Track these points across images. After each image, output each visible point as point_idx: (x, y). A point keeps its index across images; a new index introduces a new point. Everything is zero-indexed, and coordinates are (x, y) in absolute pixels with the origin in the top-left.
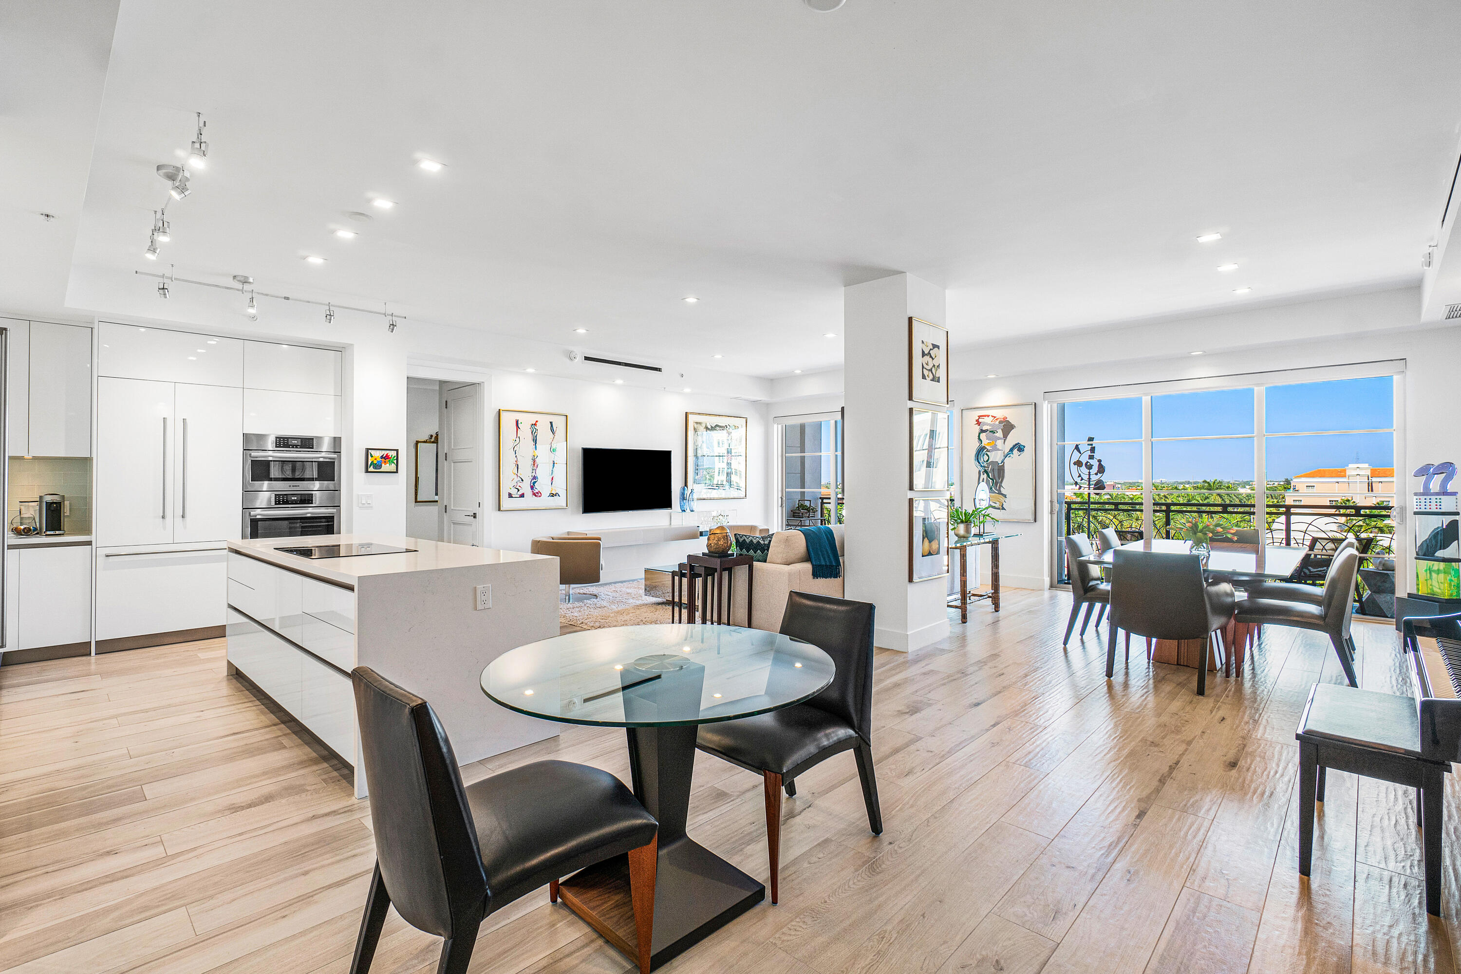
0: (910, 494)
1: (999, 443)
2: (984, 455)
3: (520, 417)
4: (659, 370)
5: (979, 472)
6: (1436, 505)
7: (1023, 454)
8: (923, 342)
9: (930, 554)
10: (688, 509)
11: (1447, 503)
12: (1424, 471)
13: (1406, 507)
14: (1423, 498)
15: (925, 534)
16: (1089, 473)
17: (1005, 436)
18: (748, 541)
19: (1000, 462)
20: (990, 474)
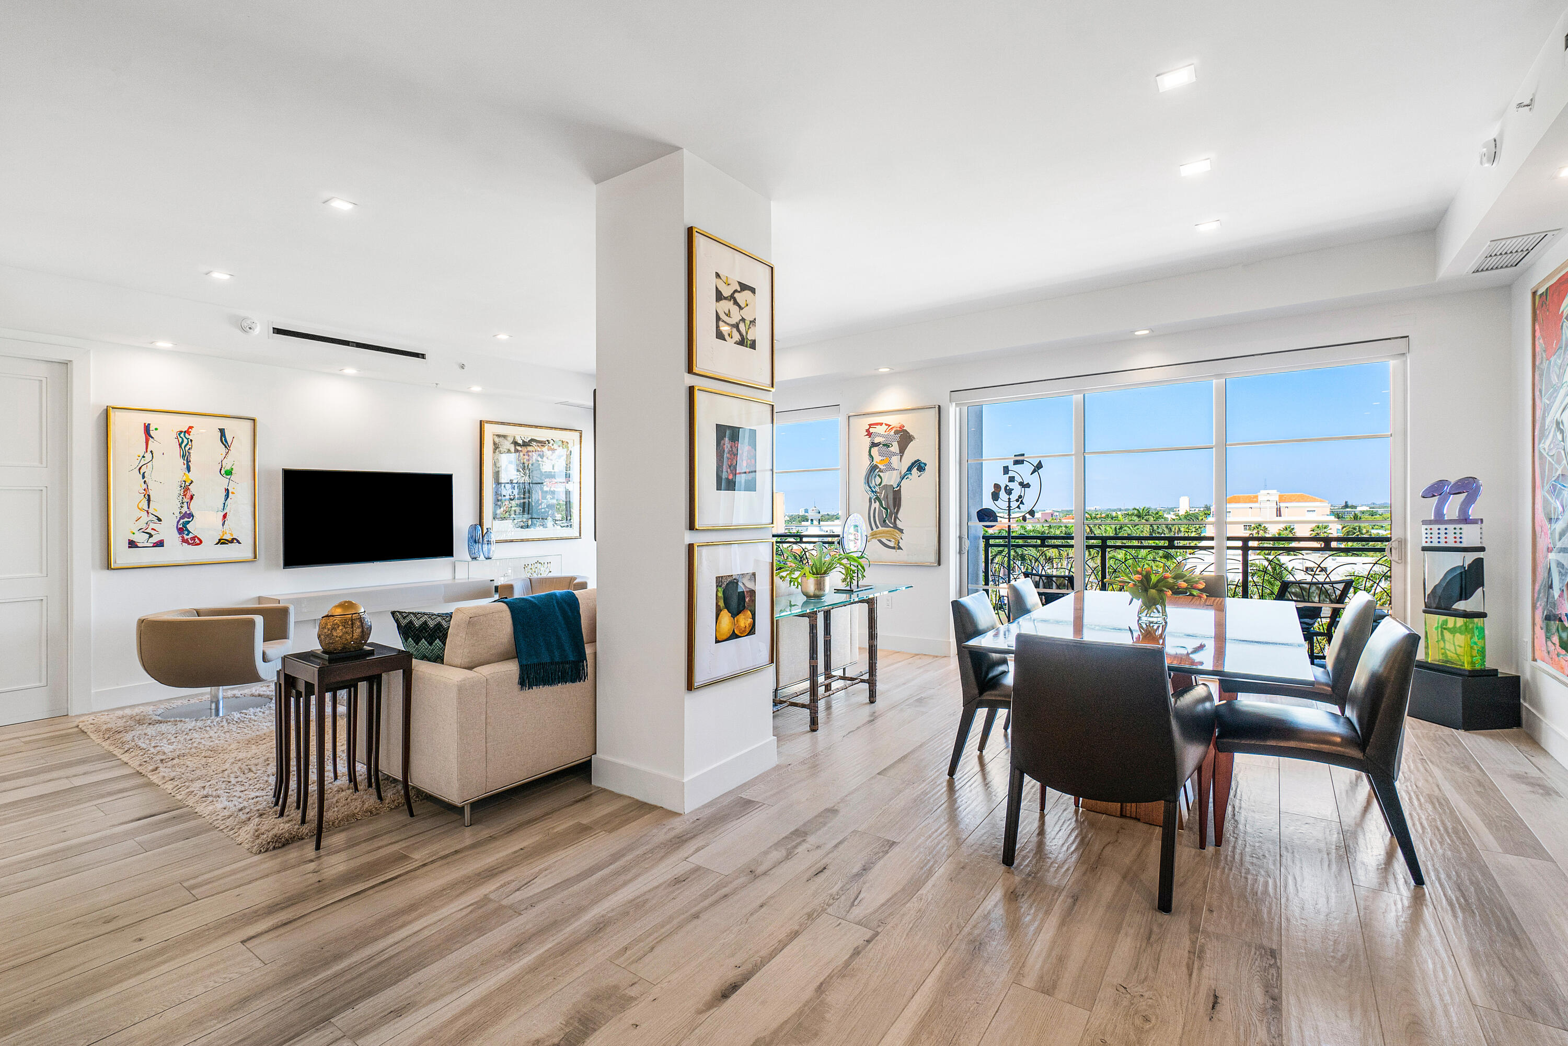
0: (689, 537)
1: (895, 460)
2: (875, 477)
3: (154, 420)
4: (423, 356)
5: (870, 499)
6: (1455, 538)
7: (925, 475)
8: (718, 275)
9: (734, 636)
10: (482, 555)
11: (1470, 535)
12: (1437, 490)
13: (1405, 540)
14: (1435, 527)
15: (722, 604)
16: (1009, 499)
17: (902, 451)
18: (417, 623)
19: (895, 486)
20: (883, 502)
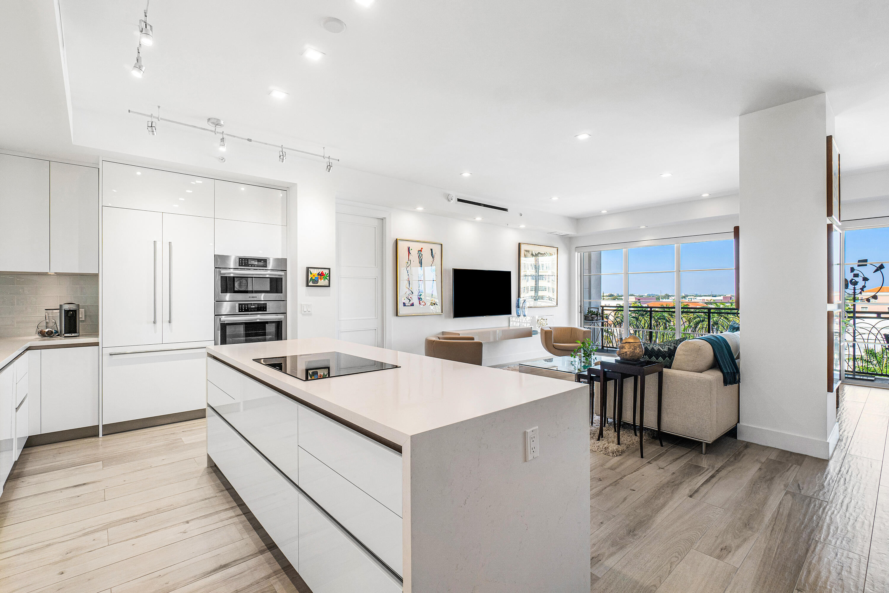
3: (411, 245)
4: (507, 210)
10: (522, 315)
16: (854, 288)
